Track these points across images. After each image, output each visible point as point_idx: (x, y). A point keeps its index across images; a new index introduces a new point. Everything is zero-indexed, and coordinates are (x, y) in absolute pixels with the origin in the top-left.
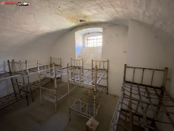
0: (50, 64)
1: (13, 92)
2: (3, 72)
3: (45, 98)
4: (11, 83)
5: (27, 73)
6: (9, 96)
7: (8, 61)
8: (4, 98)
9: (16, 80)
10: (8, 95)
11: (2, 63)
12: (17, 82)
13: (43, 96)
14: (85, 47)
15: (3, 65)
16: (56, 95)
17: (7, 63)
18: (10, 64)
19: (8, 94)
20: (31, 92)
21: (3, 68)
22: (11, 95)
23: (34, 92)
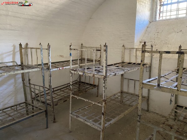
0: (80, 58)
1: (24, 101)
2: (11, 64)
3: (79, 119)
4: (22, 84)
5: (48, 69)
6: (18, 106)
7: (20, 45)
8: (9, 109)
9: (29, 80)
10: (16, 105)
11: (12, 48)
12: (30, 83)
13: (75, 114)
14: (156, 21)
15: (12, 52)
16: (103, 114)
17: (18, 48)
18: (23, 50)
19: (16, 103)
20: (52, 104)
21: (11, 56)
22: (21, 105)
23: (56, 105)
